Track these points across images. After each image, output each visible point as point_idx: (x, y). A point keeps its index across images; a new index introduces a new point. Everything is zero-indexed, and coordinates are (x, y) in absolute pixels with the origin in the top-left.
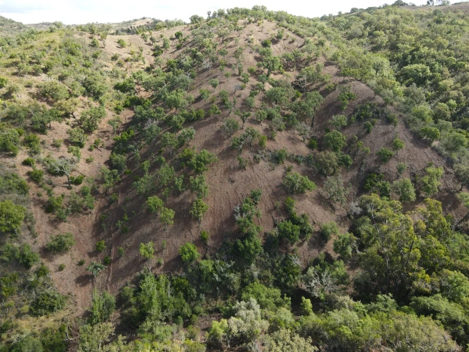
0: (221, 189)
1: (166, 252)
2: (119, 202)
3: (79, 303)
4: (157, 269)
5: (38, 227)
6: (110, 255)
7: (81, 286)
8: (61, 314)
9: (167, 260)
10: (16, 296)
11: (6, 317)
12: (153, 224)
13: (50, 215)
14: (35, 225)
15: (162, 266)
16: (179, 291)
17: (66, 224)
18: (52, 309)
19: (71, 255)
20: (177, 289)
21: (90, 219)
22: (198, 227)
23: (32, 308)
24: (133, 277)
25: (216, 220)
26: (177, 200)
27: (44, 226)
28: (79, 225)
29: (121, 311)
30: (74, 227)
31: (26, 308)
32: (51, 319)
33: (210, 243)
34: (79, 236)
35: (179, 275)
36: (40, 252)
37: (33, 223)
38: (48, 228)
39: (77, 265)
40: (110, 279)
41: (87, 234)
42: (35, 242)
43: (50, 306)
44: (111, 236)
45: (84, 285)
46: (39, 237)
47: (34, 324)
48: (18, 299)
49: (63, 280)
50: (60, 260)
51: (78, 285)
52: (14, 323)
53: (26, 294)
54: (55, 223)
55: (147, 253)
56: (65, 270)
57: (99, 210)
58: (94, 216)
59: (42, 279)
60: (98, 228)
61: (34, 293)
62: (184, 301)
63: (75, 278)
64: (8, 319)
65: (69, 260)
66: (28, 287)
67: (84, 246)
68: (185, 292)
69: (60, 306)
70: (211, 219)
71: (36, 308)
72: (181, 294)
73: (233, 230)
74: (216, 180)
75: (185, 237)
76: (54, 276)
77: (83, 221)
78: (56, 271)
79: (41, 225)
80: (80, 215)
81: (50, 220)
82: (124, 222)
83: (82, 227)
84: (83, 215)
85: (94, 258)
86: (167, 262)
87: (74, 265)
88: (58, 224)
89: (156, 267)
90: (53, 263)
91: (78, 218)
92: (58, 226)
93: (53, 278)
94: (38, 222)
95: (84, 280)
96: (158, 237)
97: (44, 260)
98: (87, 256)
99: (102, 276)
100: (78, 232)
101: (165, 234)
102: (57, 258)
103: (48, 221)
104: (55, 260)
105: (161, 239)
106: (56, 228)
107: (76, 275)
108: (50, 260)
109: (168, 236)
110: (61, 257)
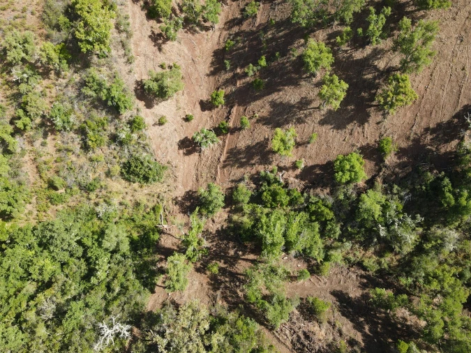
0: (454, 54)
1: (311, 149)
2: (258, 20)
3: (180, 179)
4: (290, 172)
5: (136, 45)
6: (228, 118)
8: (156, 188)
9: (310, 163)
10: (106, 147)
11: (95, 172)
12: (303, 89)
13: (153, 23)
14: (132, 40)
15: (299, 170)
16: (314, 221)
17: (175, 43)
18: (145, 178)
19: (177, 101)
20: (314, 218)
21: (211, 40)
22: (378, 123)
23: (123, 170)
24: (254, 172)
25: (418, 119)
26: (359, 55)
27: (143, 43)
28: (192, 49)
29: (229, 212)
30: (186, 52)
32: (146, 191)
33: (391, 159)
34: (191, 69)
35: (322, 196)
36: (136, 90)
37: (129, 36)
38: (147, 46)
39: (184, 119)
40: (223, 159)
41: (204, 67)
42: (130, 72)
43: (144, 176)
44: (235, 85)
45: (188, 153)
46: (136, 62)
47: (125, 190)
48: (108, 152)
49: (163, 139)
50: (163, 108)
51: (181, 151)
52: (102, 183)
53: (118, 148)
54: (159, 39)
55: (282, 148)
56: (166, 124)
57: (226, 24)
58: (218, 33)
59: (135, 136)
60: (220, 59)
61: (126, 150)
62: (318, 236)
63: (178, 140)
64: (97, 175)
65: (174, 109)
66: (118, 141)
67: (197, 88)
68: (323, 224)
69: (157, 178)
70: (409, 114)
72: (317, 225)
73: (443, 150)
74: (453, 30)
75: (351, 134)
76: (151, 132)
77: (200, 43)
78: (154, 125)
79: (140, 41)
80: (197, 29)
81: (153, 33)
82: (259, 68)
83: (197, 52)
84: (201, 30)
85: (207, 112)
86: (309, 165)
87: (179, 119)
88: (164, 43)
89: (290, 168)
90: (152, 110)
91: (193, 34)
92: (163, 46)
93: (150, 135)
94: (136, 35)
95: (189, 146)
96: (306, 116)
97: (141, 104)
98: (198, 107)
99: (213, 149)
100: (191, 61)
101: (318, 116)
102: (157, 104)
103: (150, 33)
104: (155, 106)
105: (309, 122)
106: (160, 50)
107: (180, 135)
108: (149, 105)
109: (322, 123)
110: (163, 103)
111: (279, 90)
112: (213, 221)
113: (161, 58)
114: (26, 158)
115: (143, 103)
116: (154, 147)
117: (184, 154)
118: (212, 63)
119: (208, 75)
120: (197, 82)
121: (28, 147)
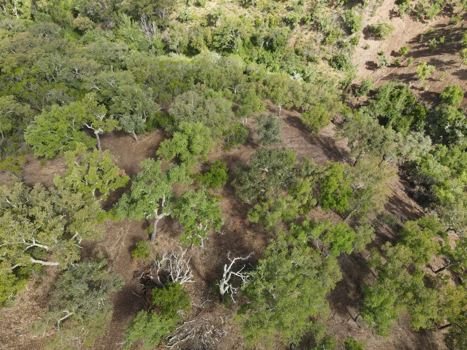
1: (438, 84)
2: (456, 26)
4: (417, 91)
5: (381, 11)
7: (366, 68)
8: (341, 74)
9: (432, 90)
10: (332, 46)
12: (455, 56)
13: (396, 6)
14: (380, 8)
15: (423, 92)
16: (413, 115)
17: (401, 20)
18: (340, 67)
19: (381, 44)
20: (413, 113)
21: (422, 28)
27: (384, 12)
28: (408, 27)
29: (369, 98)
30: (404, 26)
31: (330, 57)
32: (335, 73)
34: (400, 35)
35: (427, 105)
36: (365, 28)
37: (380, 5)
38: (385, 14)
39: (378, 53)
40: (385, 76)
41: (408, 38)
42: (369, 19)
43: (340, 65)
44: (418, 49)
45: (369, 69)
46: (375, 17)
47: (326, 69)
48: (331, 48)
49: (361, 56)
50: (372, 43)
51: (365, 66)
52: (319, 60)
53: (337, 49)
56: (367, 50)
57: (436, 25)
61: (340, 51)
62: (409, 124)
63: (368, 60)
64: (318, 56)
65: (377, 46)
66: (340, 45)
67: (396, 44)
69: (345, 69)
71: (333, 60)
76: (358, 49)
77: (414, 26)
78: (361, 47)
79: (383, 10)
80: (418, 20)
81: (393, 10)
82: (438, 42)
83: (410, 30)
84: (420, 22)
85: (393, 57)
86: (430, 91)
87: (376, 52)
88: (395, 17)
89: (418, 89)
90: (366, 41)
91: (414, 21)
92: (393, 18)
93: (356, 50)
94: (384, 6)
95: (372, 66)
96: (447, 68)
97: (362, 35)
98: (390, 53)
99: (383, 72)
100: (403, 31)
101: (454, 70)
102: (370, 40)
103: (391, 9)
104: (369, 40)
105: (447, 72)
106: (390, 18)
107: (370, 59)
108: (366, 38)
109: (454, 74)
110: (374, 41)
111: (441, 54)
112: (358, 100)
113: (389, 22)
114: (295, 36)
115: (364, 35)
116: (354, 56)
117: (366, 67)
118: (414, 39)
119: (407, 42)
120: (399, 42)
121: (299, 32)
